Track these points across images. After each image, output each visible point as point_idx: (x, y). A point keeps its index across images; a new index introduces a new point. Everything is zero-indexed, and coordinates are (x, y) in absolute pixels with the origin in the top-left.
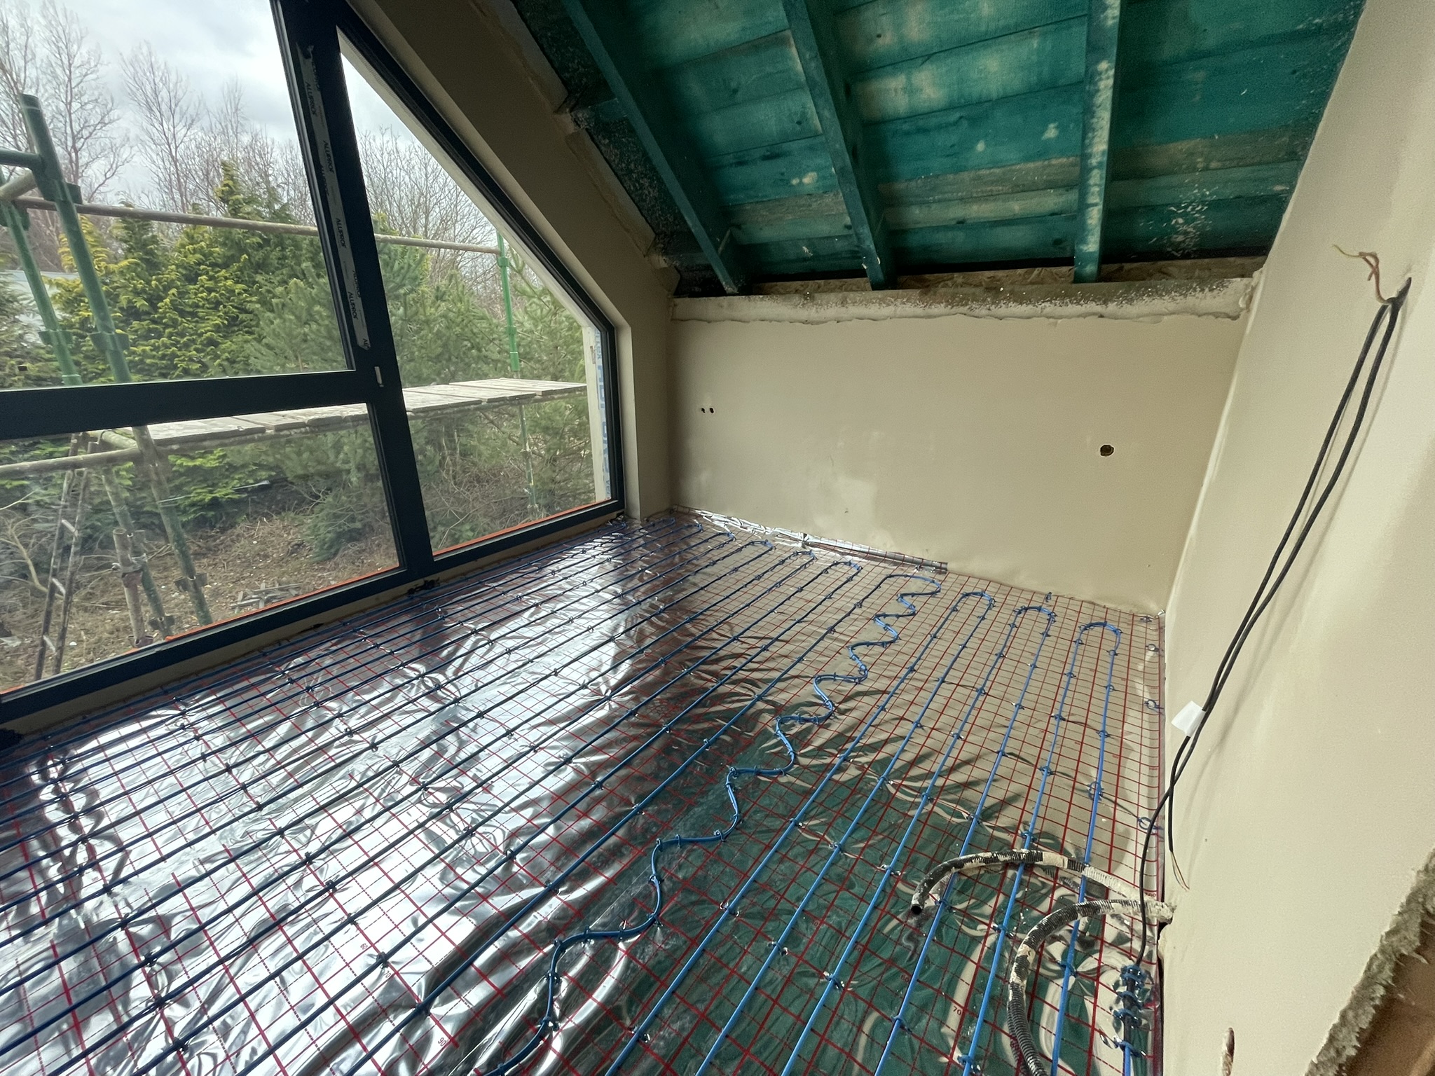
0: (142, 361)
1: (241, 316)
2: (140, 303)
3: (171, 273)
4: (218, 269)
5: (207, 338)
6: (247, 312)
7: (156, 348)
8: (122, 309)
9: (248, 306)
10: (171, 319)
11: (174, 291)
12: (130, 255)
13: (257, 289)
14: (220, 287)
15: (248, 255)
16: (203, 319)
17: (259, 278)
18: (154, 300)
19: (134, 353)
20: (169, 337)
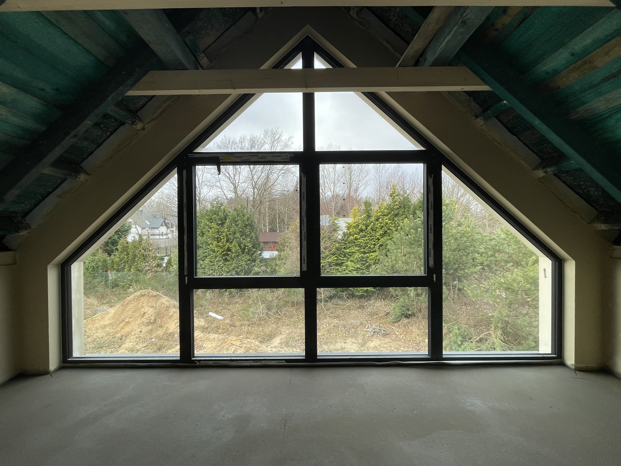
0: (360, 244)
1: (388, 231)
2: (364, 228)
3: (373, 219)
4: (385, 216)
5: (377, 238)
6: (390, 229)
7: (364, 240)
8: (359, 229)
9: (390, 228)
10: (370, 232)
11: (372, 224)
12: (364, 214)
13: (394, 222)
14: (384, 222)
15: (394, 212)
16: (377, 232)
17: (396, 219)
18: (367, 226)
19: (359, 241)
20: (368, 237)
